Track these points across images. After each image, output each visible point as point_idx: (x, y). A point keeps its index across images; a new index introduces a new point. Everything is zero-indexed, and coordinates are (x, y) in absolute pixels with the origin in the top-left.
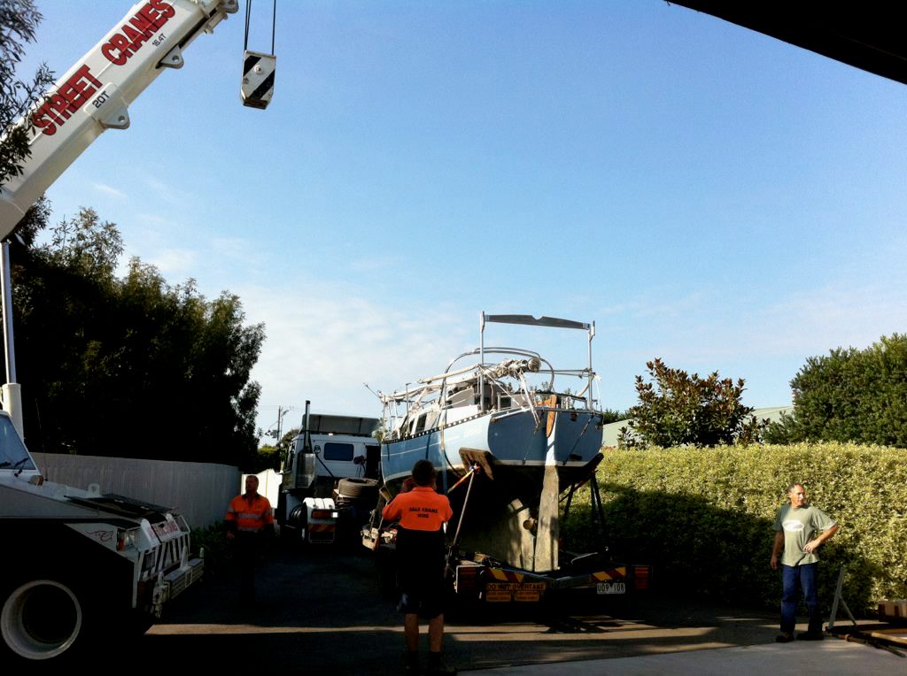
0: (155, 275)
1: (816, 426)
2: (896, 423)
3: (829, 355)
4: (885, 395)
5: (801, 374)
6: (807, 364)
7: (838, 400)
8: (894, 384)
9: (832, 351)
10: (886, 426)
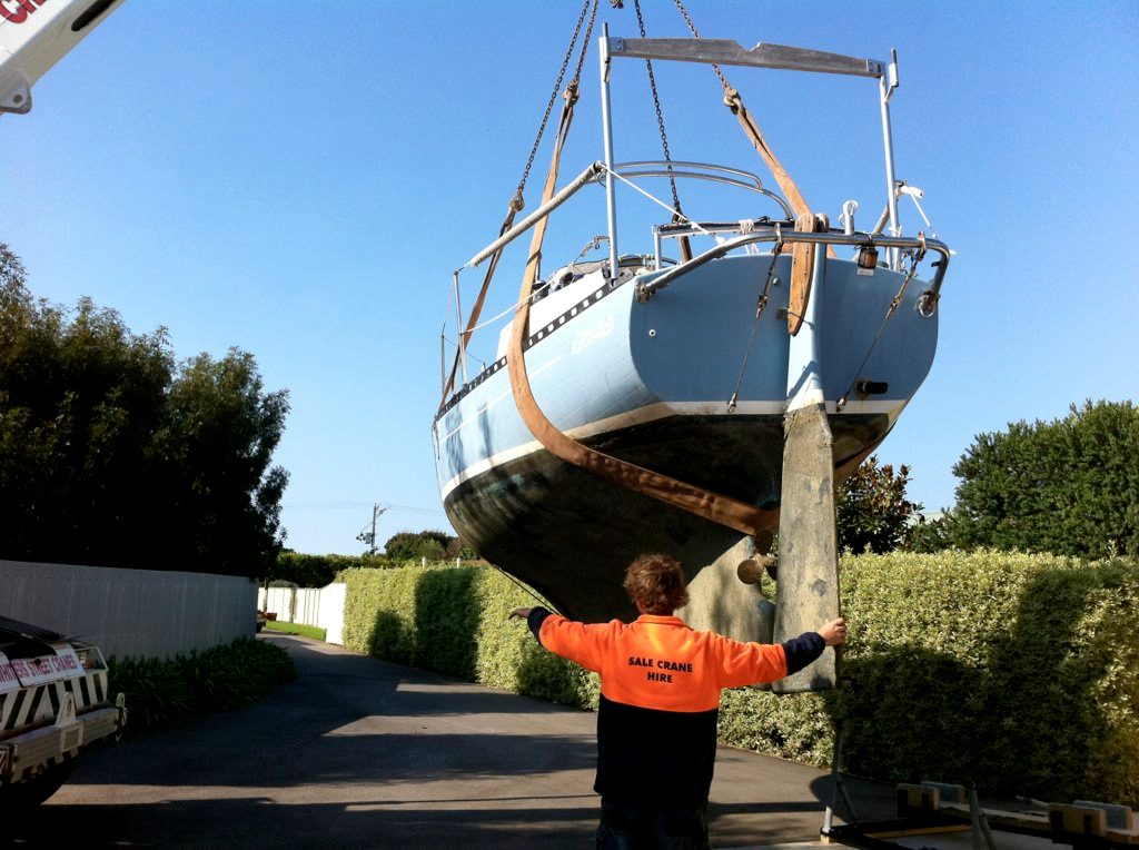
0: (115, 322)
1: (985, 529)
2: (1089, 525)
3: (1006, 431)
4: (1075, 486)
5: (968, 456)
6: (976, 443)
7: (1011, 493)
8: (1086, 470)
9: (1010, 426)
10: (1074, 528)
